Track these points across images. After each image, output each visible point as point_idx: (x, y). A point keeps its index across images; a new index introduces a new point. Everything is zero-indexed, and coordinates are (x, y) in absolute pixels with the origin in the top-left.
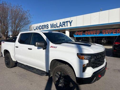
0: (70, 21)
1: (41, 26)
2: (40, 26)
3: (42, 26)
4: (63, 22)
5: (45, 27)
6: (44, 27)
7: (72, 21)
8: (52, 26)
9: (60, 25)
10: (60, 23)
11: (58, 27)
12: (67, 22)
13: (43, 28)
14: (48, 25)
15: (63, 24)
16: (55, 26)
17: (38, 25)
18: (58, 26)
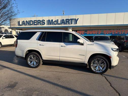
0: (75, 19)
2: (30, 21)
3: (34, 21)
4: (66, 19)
5: (40, 23)
6: (38, 23)
7: (78, 19)
8: (50, 22)
10: (63, 20)
12: (72, 19)
13: (35, 24)
15: (66, 22)
17: (28, 19)
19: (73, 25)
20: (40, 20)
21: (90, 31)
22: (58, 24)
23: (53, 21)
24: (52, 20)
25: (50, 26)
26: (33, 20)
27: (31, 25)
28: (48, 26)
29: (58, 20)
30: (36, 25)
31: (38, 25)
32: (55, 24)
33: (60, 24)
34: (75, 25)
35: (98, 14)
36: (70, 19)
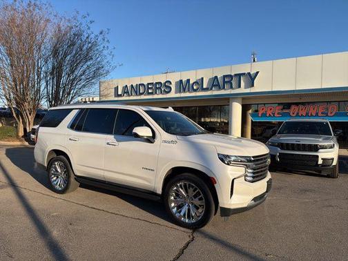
0: (249, 73)
1: (143, 85)
2: (140, 85)
3: (148, 84)
4: (225, 76)
5: (160, 88)
6: (157, 88)
7: (258, 73)
8: (182, 86)
9: (213, 85)
10: (216, 78)
12: (239, 76)
13: (150, 91)
14: (169, 82)
15: (224, 82)
16: (195, 88)
17: (136, 81)
18: (204, 87)
19: (243, 90)
20: (160, 83)
21: (301, 107)
22: (204, 90)
23: (191, 82)
24: (188, 81)
25: (183, 95)
26: (145, 83)
27: (141, 94)
28: (178, 95)
29: (202, 78)
30: (152, 93)
31: (156, 93)
32: (195, 91)
33: (207, 89)
34: (248, 91)
35: (320, 56)
36: (236, 75)
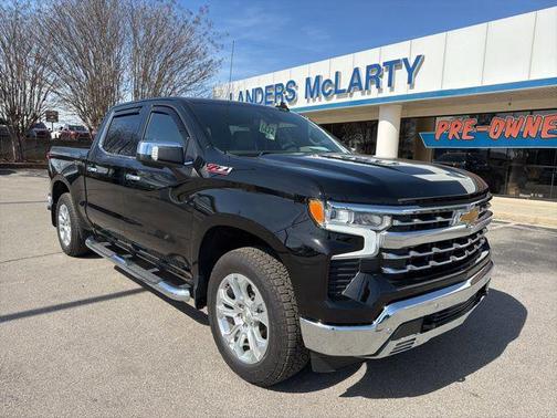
0: (406, 60)
1: (259, 89)
2: (257, 89)
3: (267, 88)
4: (369, 68)
5: (281, 95)
6: (277, 94)
8: (315, 87)
9: (352, 85)
10: (356, 71)
11: (344, 91)
12: (392, 65)
13: (268, 99)
14: (292, 82)
15: (368, 78)
16: (327, 90)
17: (251, 85)
18: (340, 88)
20: (281, 85)
22: (339, 92)
23: (321, 83)
24: (318, 78)
25: (311, 104)
26: (263, 87)
29: (338, 74)
32: (327, 96)
33: (342, 92)
36: (385, 64)
